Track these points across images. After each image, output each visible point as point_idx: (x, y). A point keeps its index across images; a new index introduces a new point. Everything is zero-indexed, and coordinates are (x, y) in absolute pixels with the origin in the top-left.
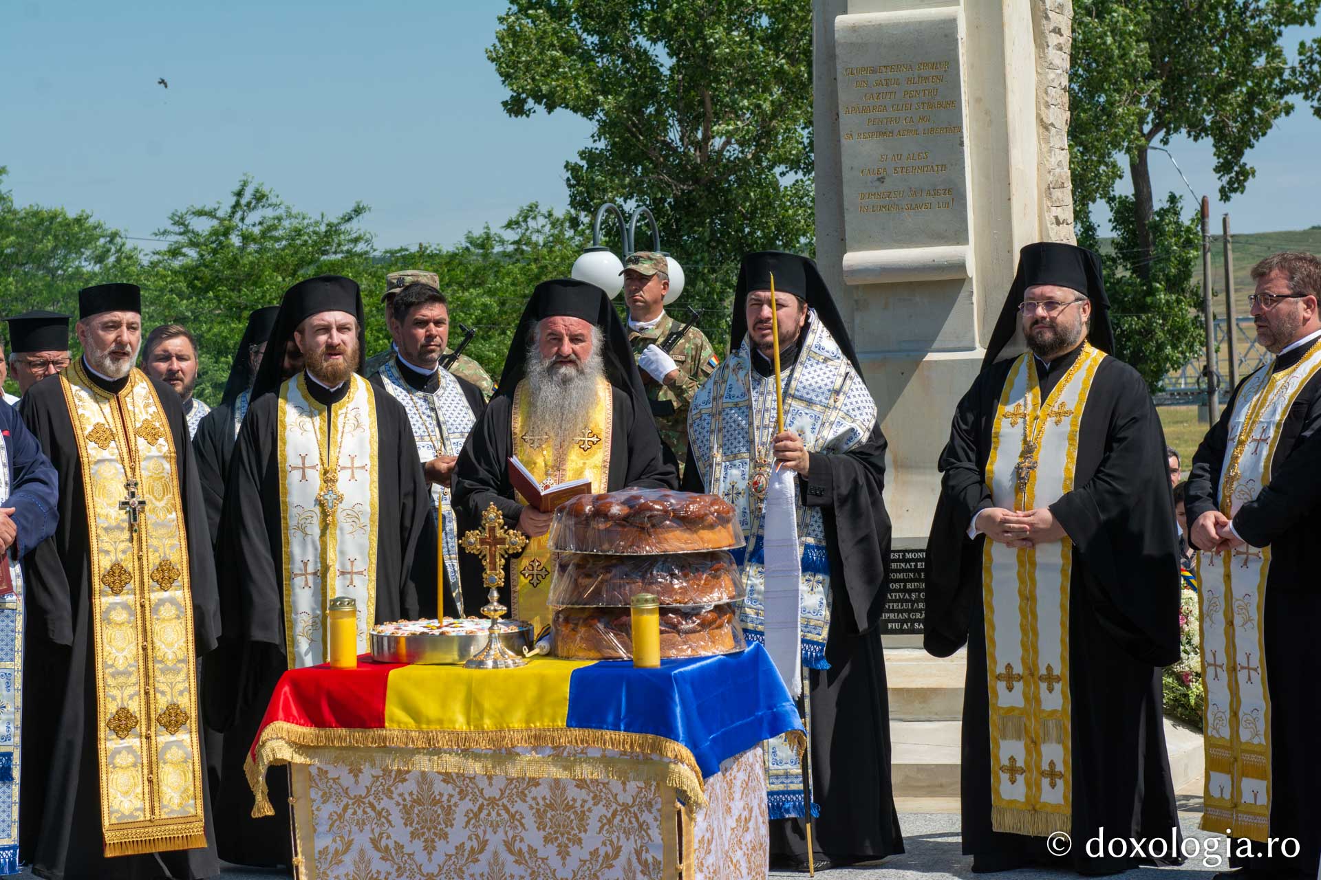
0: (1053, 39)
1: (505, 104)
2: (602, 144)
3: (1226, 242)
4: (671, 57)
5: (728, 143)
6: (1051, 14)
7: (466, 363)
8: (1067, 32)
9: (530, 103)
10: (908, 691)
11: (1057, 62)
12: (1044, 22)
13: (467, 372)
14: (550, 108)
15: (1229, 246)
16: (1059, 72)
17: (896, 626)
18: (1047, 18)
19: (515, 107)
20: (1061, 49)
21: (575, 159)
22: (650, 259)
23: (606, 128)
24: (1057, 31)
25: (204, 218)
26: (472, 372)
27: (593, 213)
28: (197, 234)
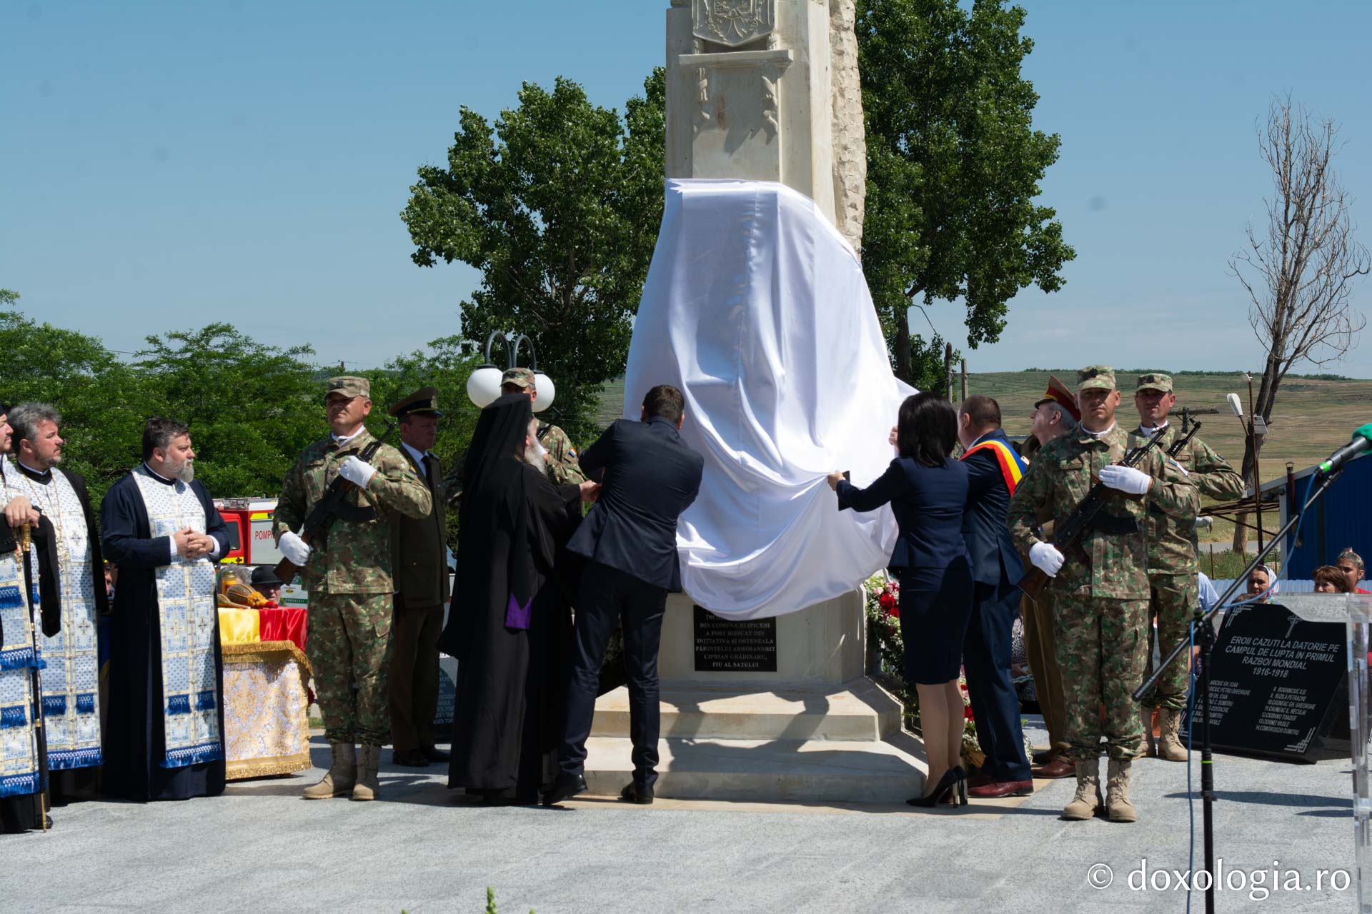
0: (851, 212)
1: (414, 256)
2: (489, 288)
3: (963, 379)
4: (545, 222)
5: (586, 290)
6: (849, 193)
7: (389, 450)
8: (861, 207)
9: (433, 256)
10: (728, 715)
11: (853, 230)
12: (844, 199)
13: (389, 457)
14: (449, 259)
15: (966, 382)
16: (854, 237)
17: (719, 664)
18: (846, 196)
19: (422, 259)
20: (856, 220)
21: (469, 300)
22: (524, 374)
23: (491, 278)
24: (854, 206)
25: (177, 340)
26: (392, 457)
27: (484, 340)
28: (169, 352)
